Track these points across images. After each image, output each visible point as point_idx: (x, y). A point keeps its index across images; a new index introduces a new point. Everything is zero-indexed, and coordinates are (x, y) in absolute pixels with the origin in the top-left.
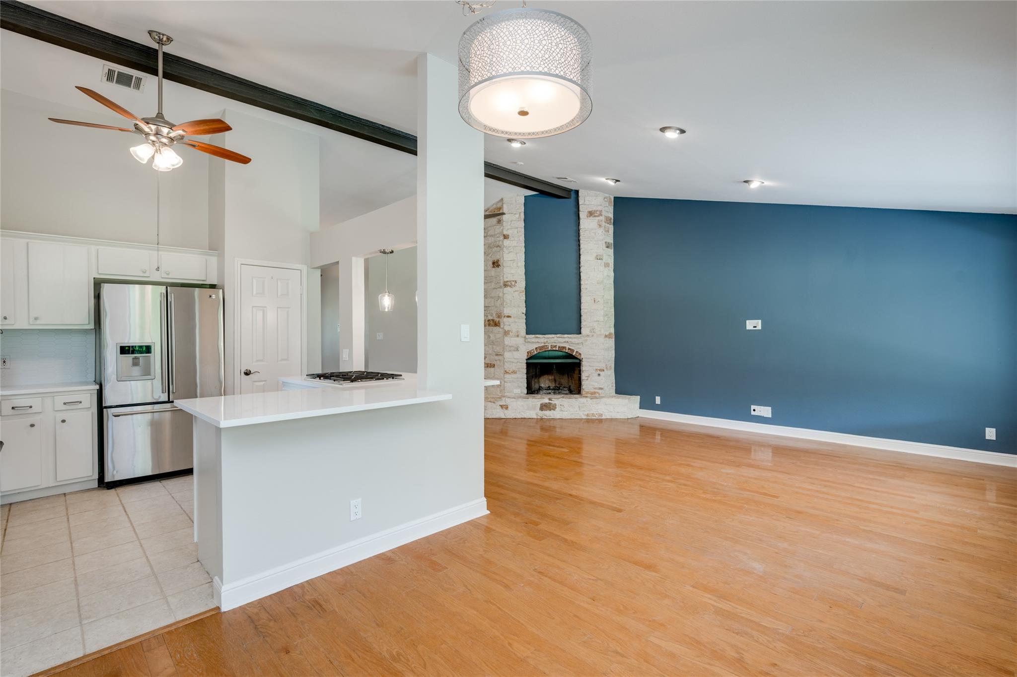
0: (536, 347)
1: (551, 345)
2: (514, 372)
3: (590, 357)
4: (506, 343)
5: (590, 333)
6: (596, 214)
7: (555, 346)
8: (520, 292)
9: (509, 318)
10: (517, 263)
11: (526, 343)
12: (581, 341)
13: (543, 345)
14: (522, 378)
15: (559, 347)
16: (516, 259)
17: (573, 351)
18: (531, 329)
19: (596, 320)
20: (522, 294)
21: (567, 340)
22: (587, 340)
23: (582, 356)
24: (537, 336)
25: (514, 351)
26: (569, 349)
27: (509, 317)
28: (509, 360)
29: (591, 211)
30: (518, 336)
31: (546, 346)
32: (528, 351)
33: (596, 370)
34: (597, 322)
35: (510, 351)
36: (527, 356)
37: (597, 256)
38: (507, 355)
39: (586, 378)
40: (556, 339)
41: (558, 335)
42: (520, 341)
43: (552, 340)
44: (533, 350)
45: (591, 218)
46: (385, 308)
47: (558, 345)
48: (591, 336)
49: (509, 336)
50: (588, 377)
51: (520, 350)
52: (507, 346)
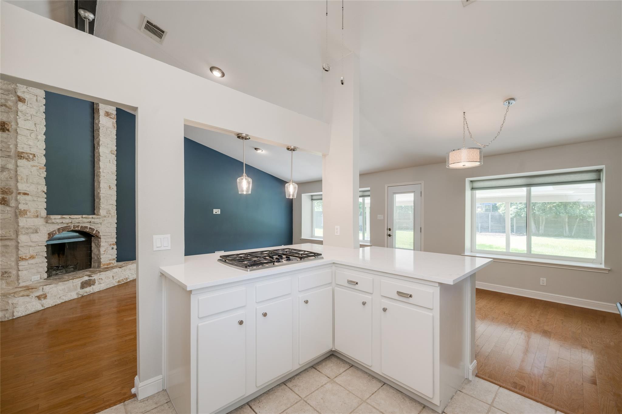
0: (59, 227)
1: (74, 226)
2: (32, 257)
3: (106, 234)
4: (21, 224)
5: (107, 215)
6: (111, 117)
7: (78, 226)
8: (40, 168)
9: (26, 196)
10: (37, 136)
11: (48, 225)
12: (101, 221)
13: (66, 225)
14: (43, 262)
15: (82, 227)
16: (35, 130)
17: (93, 230)
18: (52, 209)
19: (111, 204)
20: (42, 170)
21: (90, 220)
22: (104, 220)
23: (101, 234)
24: (64, 216)
25: (33, 233)
26: (90, 228)
27: (25, 194)
28: (26, 244)
29: (108, 112)
30: (37, 216)
31: (70, 226)
32: (49, 232)
33: (111, 244)
34: (111, 205)
35: (27, 234)
36: (49, 238)
37: (112, 151)
38: (23, 238)
39: (103, 253)
40: (81, 219)
41: (84, 216)
42: (39, 222)
43: (77, 221)
44: (55, 231)
45: (108, 117)
46: (243, 191)
47: (81, 225)
48: (107, 217)
49: (26, 216)
50: (105, 251)
51: (39, 232)
52: (23, 228)
